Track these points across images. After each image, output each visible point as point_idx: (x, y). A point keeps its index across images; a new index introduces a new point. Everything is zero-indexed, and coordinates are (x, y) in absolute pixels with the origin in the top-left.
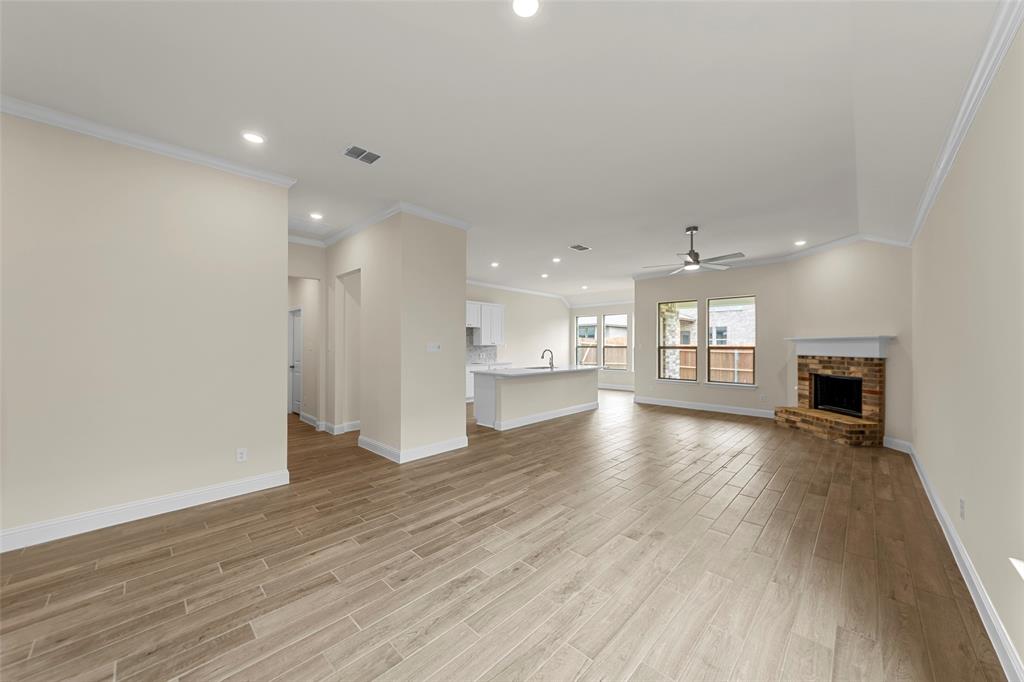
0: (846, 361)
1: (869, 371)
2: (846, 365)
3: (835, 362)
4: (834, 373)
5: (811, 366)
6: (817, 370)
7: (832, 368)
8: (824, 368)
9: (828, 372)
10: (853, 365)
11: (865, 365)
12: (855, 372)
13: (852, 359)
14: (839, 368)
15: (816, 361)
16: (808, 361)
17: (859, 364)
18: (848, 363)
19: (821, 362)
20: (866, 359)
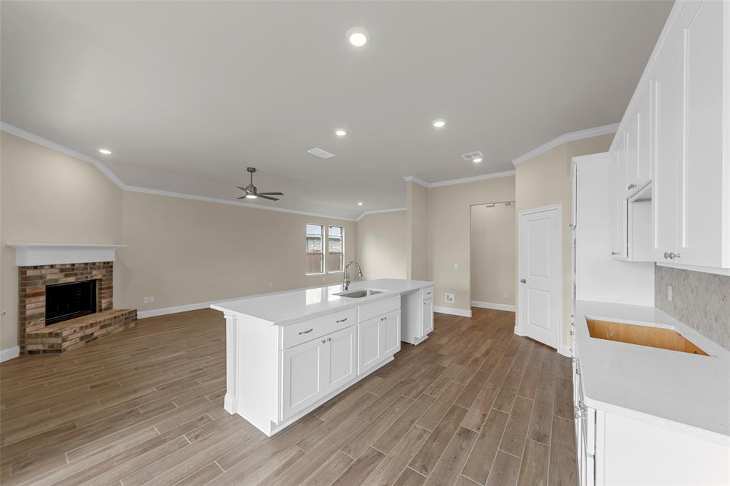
0: (89, 266)
1: (106, 272)
2: (89, 270)
3: (78, 269)
4: (77, 279)
5: (49, 277)
6: (57, 280)
7: (76, 275)
8: (66, 276)
9: (72, 280)
10: (94, 269)
11: (104, 267)
12: (97, 275)
13: (94, 264)
14: (82, 274)
15: (58, 271)
16: (44, 272)
17: (99, 268)
18: (91, 268)
19: (62, 271)
20: (105, 263)
